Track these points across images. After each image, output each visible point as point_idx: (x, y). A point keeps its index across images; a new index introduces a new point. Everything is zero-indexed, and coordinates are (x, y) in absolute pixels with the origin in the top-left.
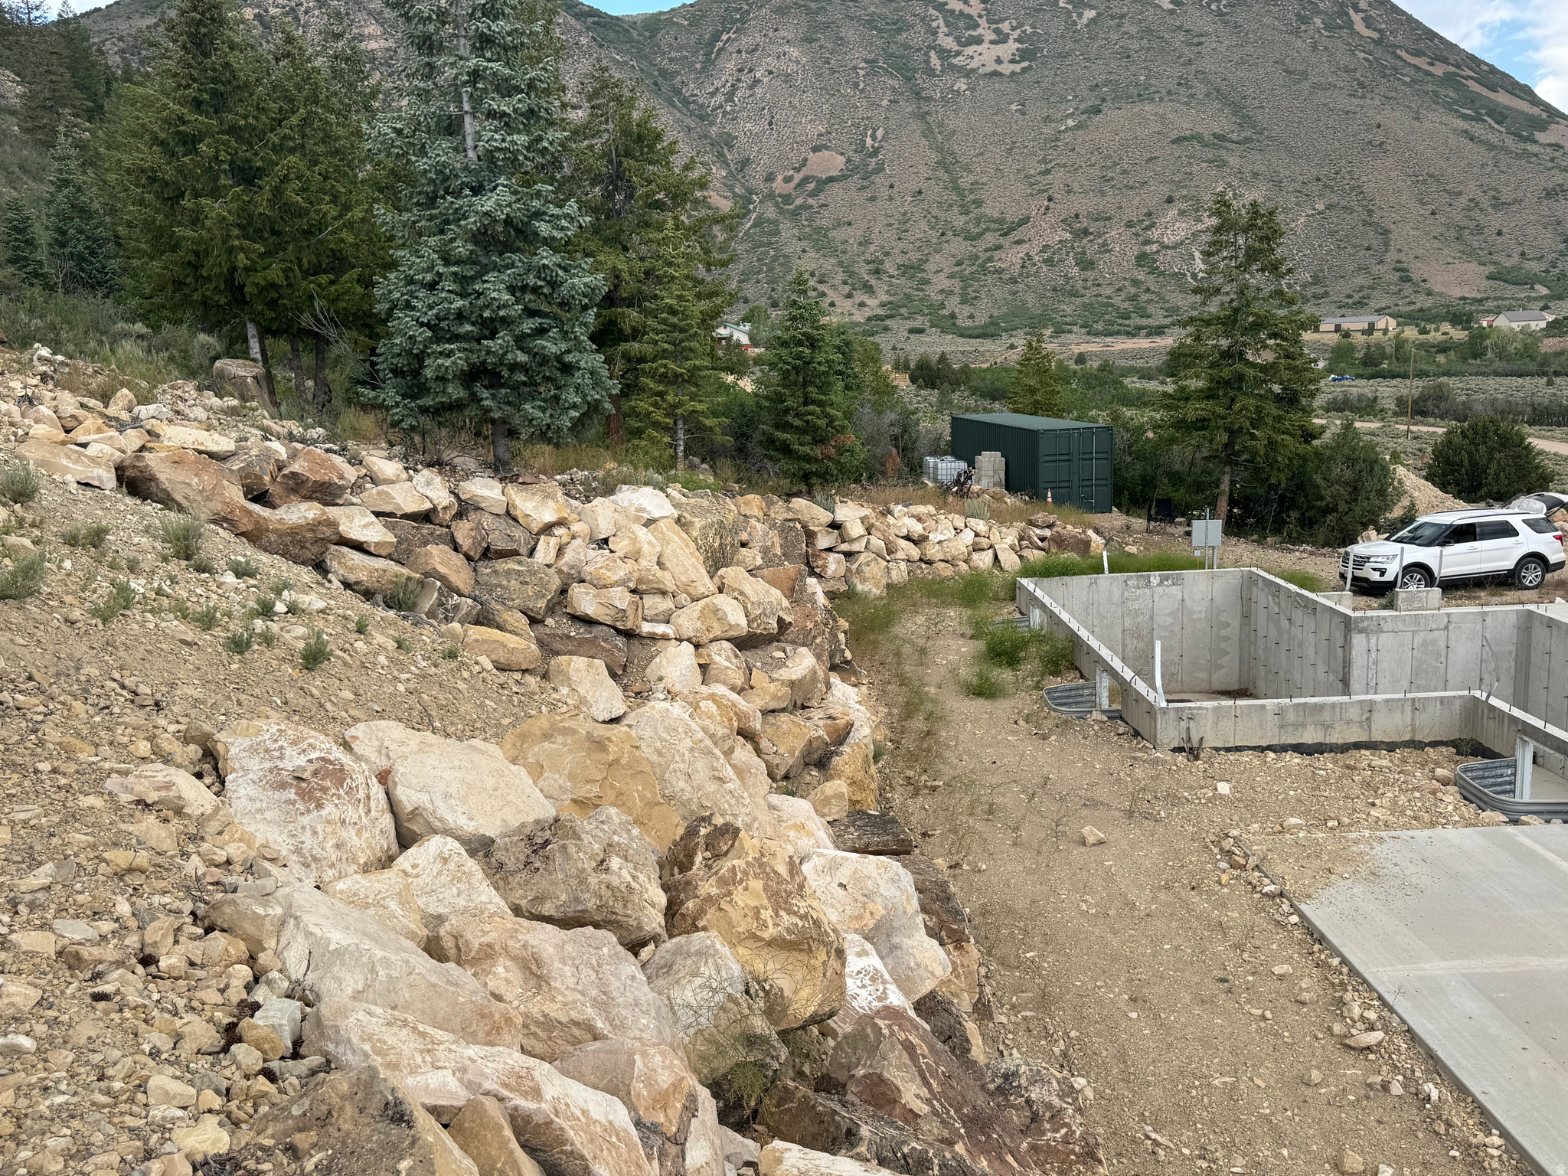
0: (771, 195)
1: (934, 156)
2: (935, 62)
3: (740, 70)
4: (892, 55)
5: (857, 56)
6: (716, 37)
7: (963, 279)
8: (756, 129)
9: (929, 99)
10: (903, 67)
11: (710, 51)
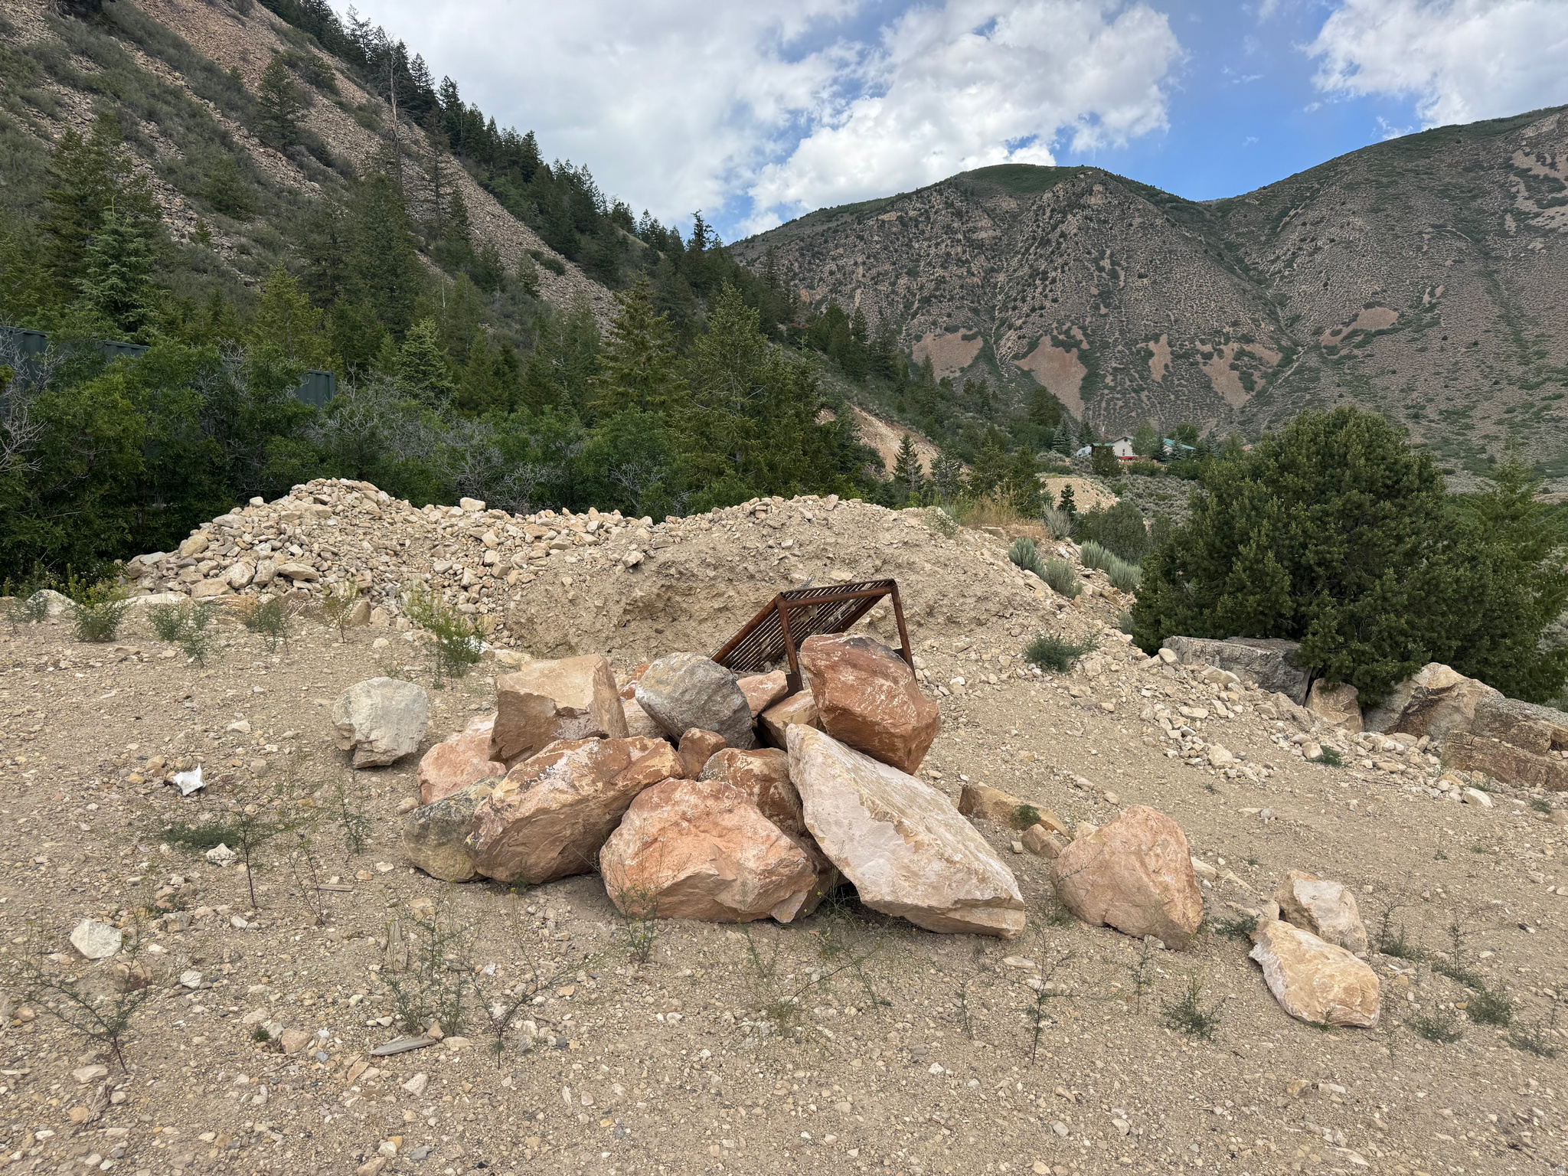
0: (1317, 347)
1: (1497, 311)
2: (1510, 223)
3: (1302, 240)
4: (1462, 220)
5: (1424, 223)
6: (1284, 213)
7: (1512, 425)
8: (1310, 290)
9: (1498, 258)
10: (1473, 231)
11: (1276, 225)
